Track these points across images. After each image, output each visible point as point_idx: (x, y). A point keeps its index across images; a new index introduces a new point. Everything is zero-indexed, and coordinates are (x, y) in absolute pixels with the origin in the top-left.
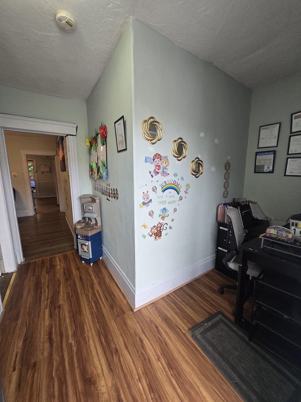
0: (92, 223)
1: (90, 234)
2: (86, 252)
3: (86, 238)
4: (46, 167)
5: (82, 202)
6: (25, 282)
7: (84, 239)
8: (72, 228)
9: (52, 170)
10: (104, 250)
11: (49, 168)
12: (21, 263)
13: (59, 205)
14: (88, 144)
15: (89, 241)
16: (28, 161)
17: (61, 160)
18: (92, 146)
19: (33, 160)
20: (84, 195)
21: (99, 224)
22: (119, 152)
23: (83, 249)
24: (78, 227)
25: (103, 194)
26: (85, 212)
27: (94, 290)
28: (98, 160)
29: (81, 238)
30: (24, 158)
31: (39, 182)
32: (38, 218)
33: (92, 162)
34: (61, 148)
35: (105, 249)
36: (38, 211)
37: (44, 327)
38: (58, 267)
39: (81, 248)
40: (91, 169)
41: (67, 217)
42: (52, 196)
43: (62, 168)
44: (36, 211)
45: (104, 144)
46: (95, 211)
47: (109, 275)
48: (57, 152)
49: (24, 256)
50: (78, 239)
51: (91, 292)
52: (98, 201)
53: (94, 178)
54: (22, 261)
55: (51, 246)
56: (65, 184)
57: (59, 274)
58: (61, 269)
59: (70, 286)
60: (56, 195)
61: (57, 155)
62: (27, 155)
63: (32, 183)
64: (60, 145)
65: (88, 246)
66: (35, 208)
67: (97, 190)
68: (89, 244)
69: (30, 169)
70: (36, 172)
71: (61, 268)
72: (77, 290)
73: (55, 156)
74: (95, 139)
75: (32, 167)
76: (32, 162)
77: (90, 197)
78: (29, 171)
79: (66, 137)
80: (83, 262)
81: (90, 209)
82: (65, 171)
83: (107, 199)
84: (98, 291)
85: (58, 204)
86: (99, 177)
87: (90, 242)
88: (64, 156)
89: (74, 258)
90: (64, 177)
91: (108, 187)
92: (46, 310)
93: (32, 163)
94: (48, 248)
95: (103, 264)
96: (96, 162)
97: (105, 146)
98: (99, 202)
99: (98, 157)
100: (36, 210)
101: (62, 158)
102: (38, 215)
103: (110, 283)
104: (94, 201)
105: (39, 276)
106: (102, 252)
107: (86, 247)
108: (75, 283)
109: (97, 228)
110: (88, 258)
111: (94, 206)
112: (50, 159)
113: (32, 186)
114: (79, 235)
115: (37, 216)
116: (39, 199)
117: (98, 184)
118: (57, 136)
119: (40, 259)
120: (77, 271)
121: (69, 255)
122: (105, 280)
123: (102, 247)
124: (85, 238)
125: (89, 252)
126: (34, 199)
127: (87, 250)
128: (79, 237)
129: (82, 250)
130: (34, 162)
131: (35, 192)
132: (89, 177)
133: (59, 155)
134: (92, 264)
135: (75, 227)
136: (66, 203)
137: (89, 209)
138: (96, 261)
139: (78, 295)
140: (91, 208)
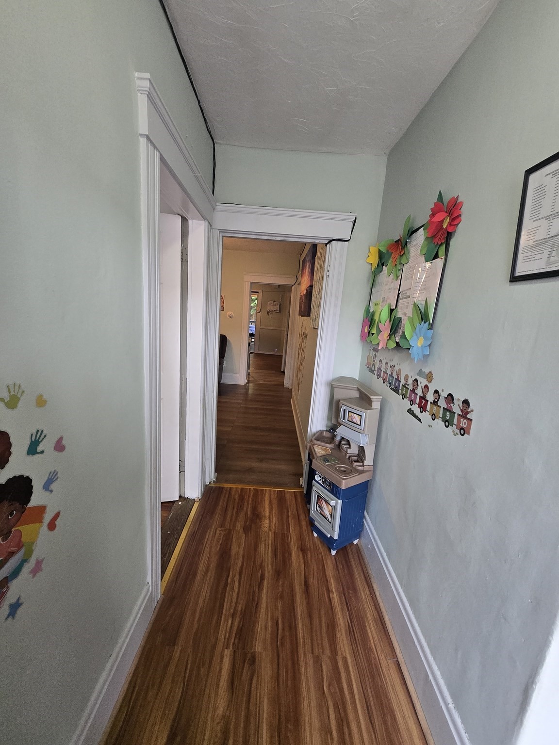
0: (349, 451)
1: (344, 485)
2: (326, 518)
3: (334, 489)
4: (275, 303)
5: (336, 397)
6: (207, 535)
7: (328, 488)
8: (305, 447)
9: (283, 309)
10: (367, 523)
11: (278, 306)
12: (210, 483)
13: (283, 372)
14: (374, 259)
15: (339, 499)
16: (252, 292)
17: (302, 294)
18: (383, 265)
19: (259, 291)
20: (342, 378)
21: (369, 461)
22: (515, 279)
23: (320, 507)
24: (319, 451)
25: (396, 390)
26: (341, 425)
27: (336, 654)
28: (400, 301)
29: (321, 482)
30: (247, 288)
31: (261, 327)
32: (250, 392)
33: (376, 304)
34: (307, 271)
35: (369, 523)
36: (253, 377)
37: (213, 720)
38: (266, 523)
39: (317, 503)
40: (370, 320)
41: (293, 400)
42: (275, 352)
43: (302, 310)
44: (249, 378)
45: (436, 256)
46: (366, 429)
47: (376, 614)
48: (297, 279)
49: (216, 470)
50: (314, 481)
51: (329, 654)
52: (376, 405)
53: (375, 342)
54: (211, 479)
55: (261, 460)
56: (300, 341)
57: (265, 544)
58: (270, 532)
59: (282, 597)
60: (282, 352)
61: (297, 284)
62: (252, 283)
63: (252, 327)
64: (308, 265)
65: (334, 508)
66: (249, 371)
67: (376, 372)
68: (337, 503)
69: (252, 305)
70: (260, 311)
71: (270, 530)
72: (296, 625)
73: (293, 286)
74: (400, 246)
75: (256, 301)
76: (257, 294)
77: (356, 389)
78: (251, 308)
79: (326, 244)
80: (315, 535)
81: (355, 421)
82: (309, 315)
83: (410, 411)
84: (345, 660)
85: (282, 370)
86: (392, 345)
87: (340, 502)
88: (311, 287)
89: (297, 510)
90: (302, 327)
91: (423, 382)
92: (226, 650)
93: (257, 296)
94: (255, 464)
95: (361, 565)
96: (390, 305)
97: (439, 262)
98: (379, 407)
99: (399, 294)
100: (249, 374)
101: (305, 291)
102: (251, 386)
103: (379, 653)
104: (365, 400)
105: (230, 530)
106: (362, 531)
107: (327, 507)
108: (293, 596)
109: (360, 468)
110: (329, 536)
111: (367, 416)
112: (283, 291)
113: (251, 332)
114: (317, 473)
115: (248, 386)
116: (258, 355)
117: (384, 362)
118: (305, 244)
119: (240, 486)
120: (301, 554)
121: (288, 497)
122: (364, 626)
123: (363, 517)
124: (329, 486)
125: (332, 523)
126: (249, 354)
127: (331, 515)
128: (317, 478)
129: (318, 508)
130: (261, 294)
131: (253, 342)
132: (359, 338)
133: (299, 284)
134: (334, 552)
135: (310, 447)
136: (297, 376)
137: (350, 419)
138: (345, 546)
139: (297, 648)
140: (357, 419)
